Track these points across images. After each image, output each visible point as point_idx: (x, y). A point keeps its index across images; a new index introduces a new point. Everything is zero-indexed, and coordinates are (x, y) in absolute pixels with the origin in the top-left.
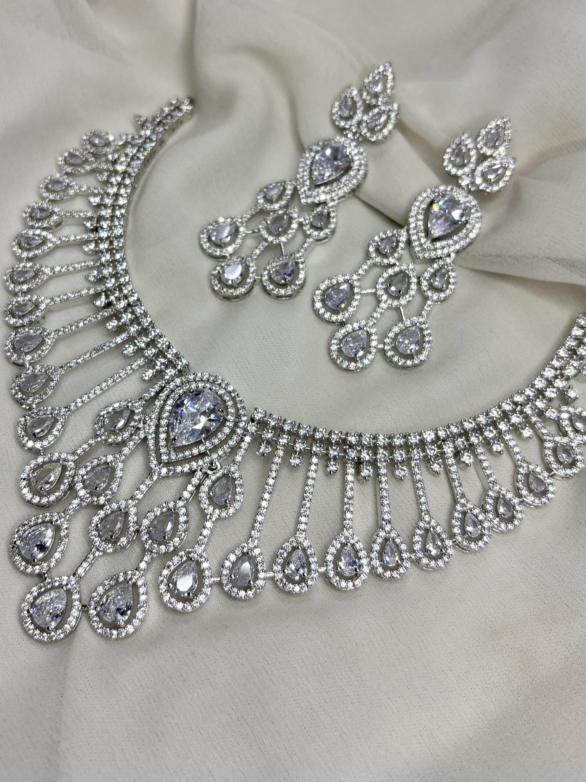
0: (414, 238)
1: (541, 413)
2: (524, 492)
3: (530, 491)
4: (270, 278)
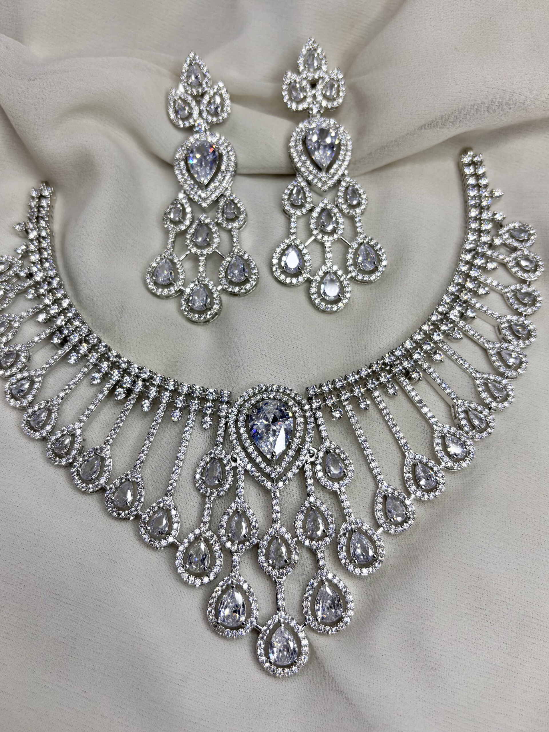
0: (310, 178)
2: (522, 309)
4: (231, 283)
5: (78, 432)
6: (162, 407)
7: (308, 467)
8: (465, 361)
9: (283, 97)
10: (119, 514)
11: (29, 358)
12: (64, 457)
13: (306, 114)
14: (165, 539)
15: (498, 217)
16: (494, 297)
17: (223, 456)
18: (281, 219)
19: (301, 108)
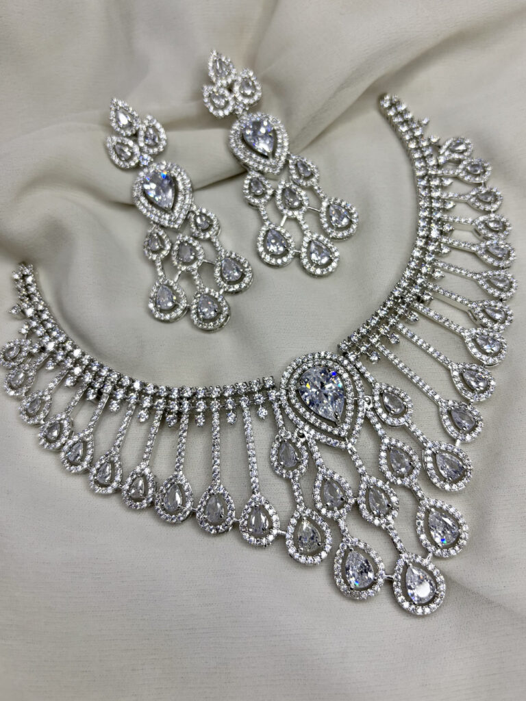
0: (261, 168)
1: (439, 166)
2: (488, 208)
3: (489, 203)
4: (230, 283)
5: (147, 471)
6: (216, 415)
7: (370, 414)
8: (461, 269)
9: (208, 109)
10: (217, 530)
11: (72, 424)
12: (144, 499)
13: (233, 116)
14: (270, 534)
15: (434, 140)
16: (461, 208)
17: (289, 437)
18: (251, 213)
19: (227, 112)
